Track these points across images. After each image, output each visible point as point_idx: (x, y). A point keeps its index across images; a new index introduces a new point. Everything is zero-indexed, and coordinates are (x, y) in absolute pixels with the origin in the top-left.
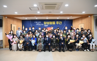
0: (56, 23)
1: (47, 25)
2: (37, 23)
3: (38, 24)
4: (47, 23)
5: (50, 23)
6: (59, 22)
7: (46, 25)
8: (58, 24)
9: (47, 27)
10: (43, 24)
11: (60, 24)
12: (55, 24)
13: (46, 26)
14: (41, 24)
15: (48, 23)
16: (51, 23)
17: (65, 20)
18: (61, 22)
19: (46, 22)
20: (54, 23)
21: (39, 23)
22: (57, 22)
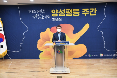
0: (81, 12)
1: (60, 17)
2: (34, 14)
3: (36, 16)
4: (58, 14)
5: (66, 14)
6: (90, 11)
7: (56, 18)
8: (86, 14)
9: (59, 22)
10: (51, 16)
11: (91, 15)
12: (79, 15)
13: (57, 20)
14: (44, 15)
15: (62, 13)
16: (69, 13)
17: (105, 3)
18: (96, 11)
19: (57, 10)
20: (76, 13)
21: (39, 13)
22: (86, 10)
